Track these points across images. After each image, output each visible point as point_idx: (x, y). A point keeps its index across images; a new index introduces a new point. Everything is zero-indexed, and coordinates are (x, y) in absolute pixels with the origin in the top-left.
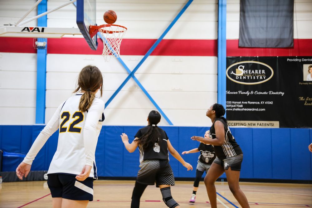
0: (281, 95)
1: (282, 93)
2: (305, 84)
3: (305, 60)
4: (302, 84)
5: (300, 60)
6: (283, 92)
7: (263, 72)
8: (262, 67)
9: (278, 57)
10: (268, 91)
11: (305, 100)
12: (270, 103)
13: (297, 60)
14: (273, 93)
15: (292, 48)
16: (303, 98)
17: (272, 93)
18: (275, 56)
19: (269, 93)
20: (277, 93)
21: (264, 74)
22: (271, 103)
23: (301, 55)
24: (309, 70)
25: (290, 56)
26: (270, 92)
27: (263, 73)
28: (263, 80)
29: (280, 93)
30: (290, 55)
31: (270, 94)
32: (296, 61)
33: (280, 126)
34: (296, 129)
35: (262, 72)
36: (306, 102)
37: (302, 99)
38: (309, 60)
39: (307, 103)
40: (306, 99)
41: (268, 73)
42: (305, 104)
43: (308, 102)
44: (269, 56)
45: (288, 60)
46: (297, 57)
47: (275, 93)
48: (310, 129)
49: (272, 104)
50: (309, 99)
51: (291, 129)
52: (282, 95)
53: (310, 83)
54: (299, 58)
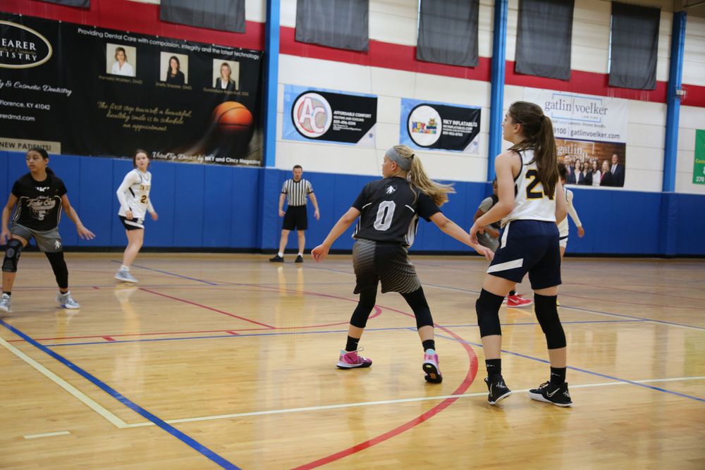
0: (66, 94)
1: (67, 91)
2: (110, 79)
3: (110, 36)
4: (103, 78)
5: (101, 35)
6: (69, 89)
7: (32, 46)
8: (30, 38)
9: (60, 22)
10: (40, 85)
11: (108, 109)
12: (45, 107)
13: (95, 33)
14: (50, 89)
15: (88, 9)
16: (104, 103)
17: (48, 88)
18: (55, 19)
19: (42, 89)
20: (58, 90)
21: (33, 50)
22: (47, 107)
23: (103, 26)
24: (116, 55)
25: (82, 23)
26: (45, 88)
27: (31, 48)
28: (31, 61)
29: (64, 90)
30: (84, 22)
31: (45, 90)
32: (94, 36)
33: (63, 150)
34: (90, 158)
35: (29, 46)
36: (110, 112)
37: (103, 105)
38: (116, 36)
39: (111, 114)
40: (110, 105)
41: (42, 51)
42: (108, 115)
43: (115, 112)
44: (42, 17)
45: (79, 30)
46: (95, 27)
47: (54, 90)
48: (115, 159)
49: (48, 109)
50: (116, 107)
51: (82, 157)
52: (68, 95)
53: (117, 79)
54: (99, 30)
